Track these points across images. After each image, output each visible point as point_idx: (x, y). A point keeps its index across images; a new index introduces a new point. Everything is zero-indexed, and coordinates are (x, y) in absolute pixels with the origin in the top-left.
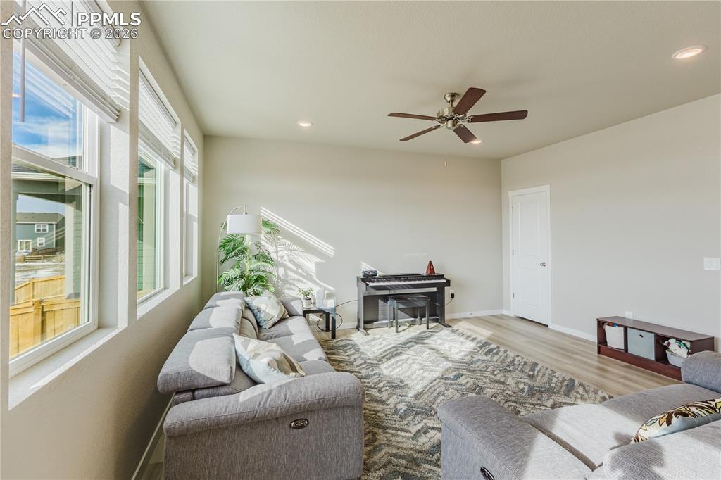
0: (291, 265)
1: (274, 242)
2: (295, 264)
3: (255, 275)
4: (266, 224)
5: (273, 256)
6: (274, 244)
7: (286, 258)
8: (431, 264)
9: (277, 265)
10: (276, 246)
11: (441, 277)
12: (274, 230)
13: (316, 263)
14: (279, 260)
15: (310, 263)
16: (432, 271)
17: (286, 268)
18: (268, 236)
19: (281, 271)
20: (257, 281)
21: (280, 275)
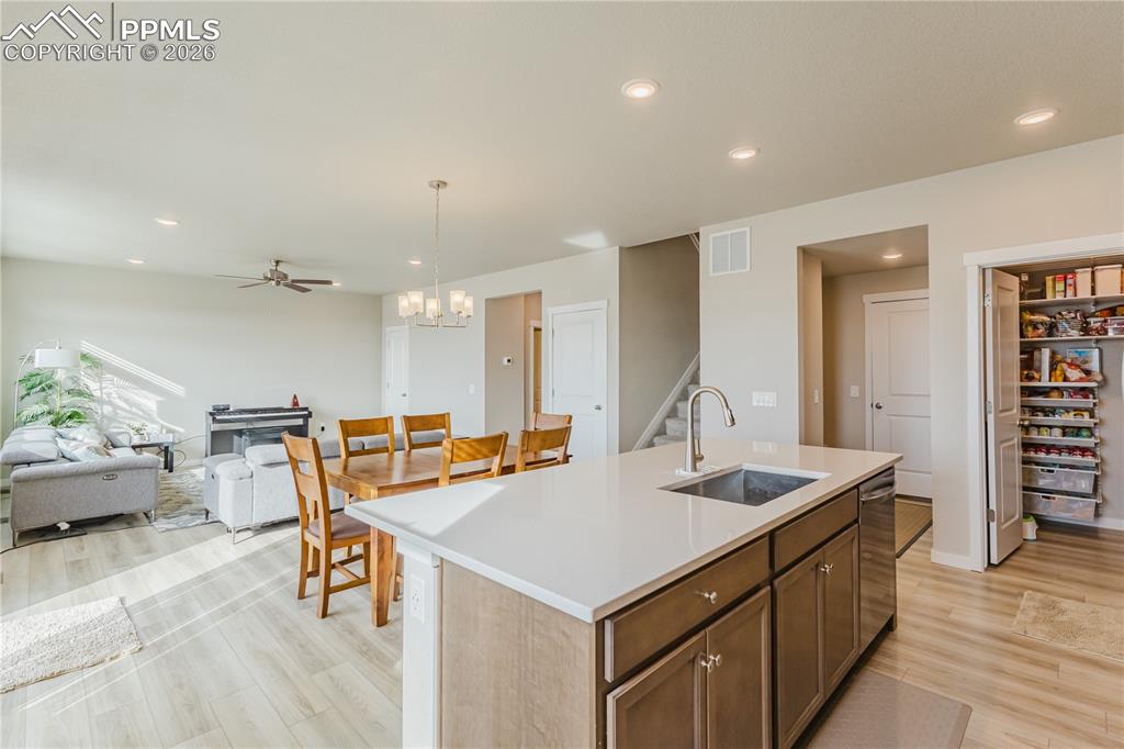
0: (121, 404)
1: (99, 378)
2: (126, 401)
3: (68, 411)
4: (84, 357)
5: (97, 394)
6: (97, 379)
7: (114, 395)
8: (295, 397)
9: (100, 402)
10: (100, 382)
11: (306, 409)
12: (94, 363)
13: (158, 402)
14: (104, 396)
15: (150, 402)
16: (296, 404)
17: (115, 407)
18: (89, 371)
19: (107, 409)
20: (70, 417)
21: (105, 412)
